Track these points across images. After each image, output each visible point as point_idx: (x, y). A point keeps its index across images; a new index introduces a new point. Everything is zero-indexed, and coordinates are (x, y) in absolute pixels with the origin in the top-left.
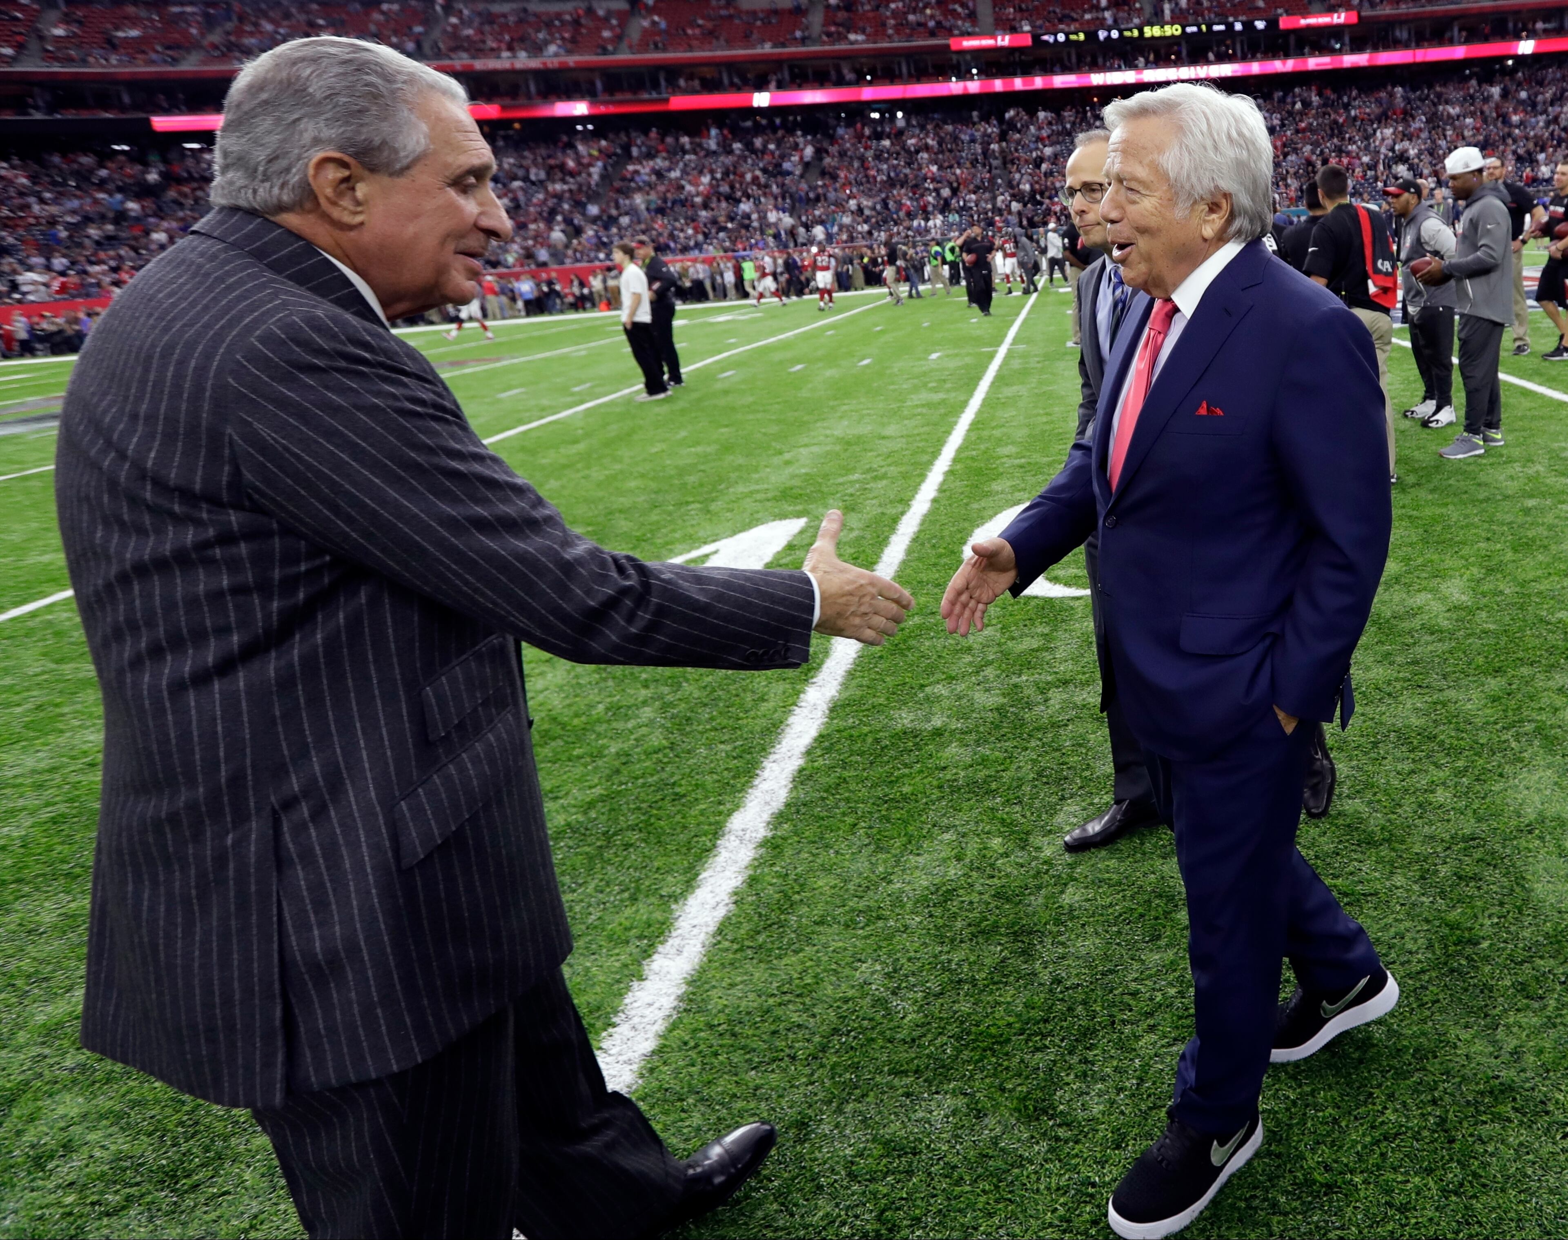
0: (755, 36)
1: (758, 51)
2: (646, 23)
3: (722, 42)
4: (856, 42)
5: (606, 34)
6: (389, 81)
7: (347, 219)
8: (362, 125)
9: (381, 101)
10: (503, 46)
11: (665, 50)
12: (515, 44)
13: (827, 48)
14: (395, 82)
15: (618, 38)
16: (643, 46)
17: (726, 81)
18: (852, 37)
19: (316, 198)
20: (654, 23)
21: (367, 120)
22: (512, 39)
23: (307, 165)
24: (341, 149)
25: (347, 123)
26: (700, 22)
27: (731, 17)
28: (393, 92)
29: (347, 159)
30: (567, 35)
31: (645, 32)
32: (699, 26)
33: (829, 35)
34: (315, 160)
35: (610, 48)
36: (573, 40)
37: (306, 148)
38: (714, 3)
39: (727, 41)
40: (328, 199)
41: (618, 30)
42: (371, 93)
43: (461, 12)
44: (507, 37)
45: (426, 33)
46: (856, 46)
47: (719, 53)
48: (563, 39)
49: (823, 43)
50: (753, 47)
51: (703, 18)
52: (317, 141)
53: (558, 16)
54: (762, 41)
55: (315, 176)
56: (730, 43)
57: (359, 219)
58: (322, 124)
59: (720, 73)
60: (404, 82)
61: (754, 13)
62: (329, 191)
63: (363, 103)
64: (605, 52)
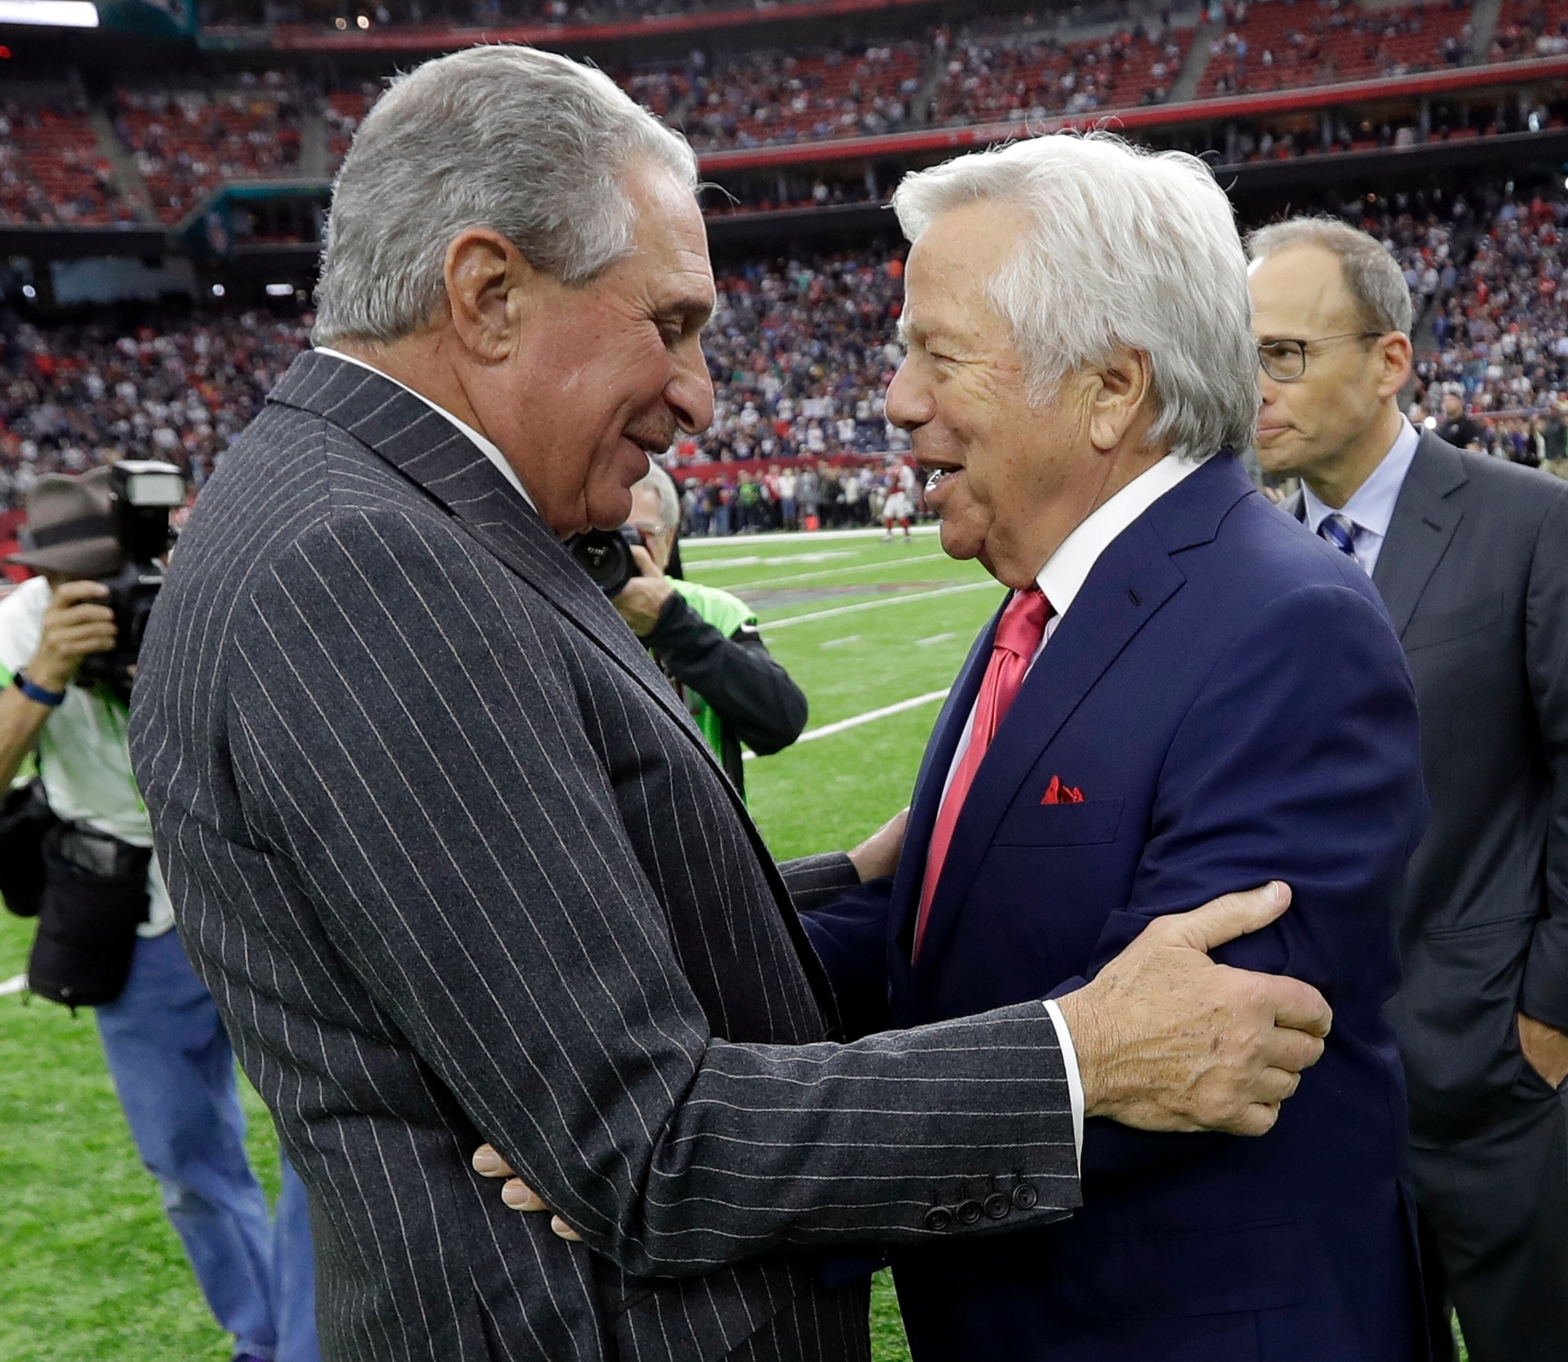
0: (1382, 55)
1: (1384, 80)
2: (1216, 48)
3: (1328, 70)
4: (1550, 53)
5: (1158, 70)
6: (594, 125)
7: (485, 347)
8: (538, 192)
9: (576, 157)
10: (1015, 101)
11: (1242, 89)
12: (1033, 98)
13: (1499, 67)
14: (602, 127)
15: (1174, 76)
16: (1207, 87)
17: (1327, 135)
18: (1544, 43)
19: (448, 303)
20: (1228, 47)
21: (547, 185)
22: (1027, 91)
23: (443, 250)
24: (499, 226)
25: (518, 186)
26: (1299, 38)
27: (1347, 26)
28: (596, 144)
29: (504, 244)
30: (1102, 77)
31: (1216, 63)
32: (1296, 46)
33: (1504, 43)
34: (457, 242)
35: (1160, 92)
36: (1111, 86)
37: (446, 220)
38: (1322, 4)
39: (1336, 67)
40: (464, 308)
41: (1175, 62)
42: (566, 142)
43: (966, 53)
44: (1021, 86)
45: (918, 90)
46: (1549, 60)
47: (1322, 89)
48: (1095, 83)
49: (1492, 59)
50: (1376, 74)
51: (1304, 30)
52: (466, 211)
53: (1093, 48)
54: (1391, 64)
55: (454, 268)
56: (1340, 72)
57: (502, 348)
58: (480, 184)
59: (1319, 124)
60: (615, 130)
61: (1385, 15)
62: (469, 297)
63: (549, 157)
64: (1153, 100)
